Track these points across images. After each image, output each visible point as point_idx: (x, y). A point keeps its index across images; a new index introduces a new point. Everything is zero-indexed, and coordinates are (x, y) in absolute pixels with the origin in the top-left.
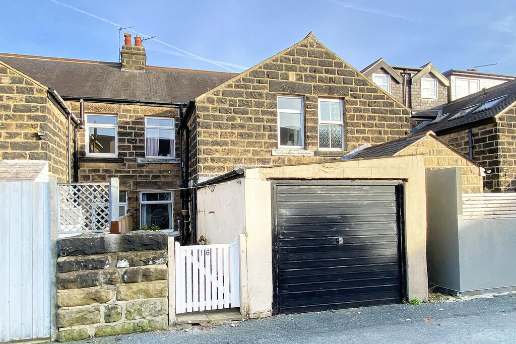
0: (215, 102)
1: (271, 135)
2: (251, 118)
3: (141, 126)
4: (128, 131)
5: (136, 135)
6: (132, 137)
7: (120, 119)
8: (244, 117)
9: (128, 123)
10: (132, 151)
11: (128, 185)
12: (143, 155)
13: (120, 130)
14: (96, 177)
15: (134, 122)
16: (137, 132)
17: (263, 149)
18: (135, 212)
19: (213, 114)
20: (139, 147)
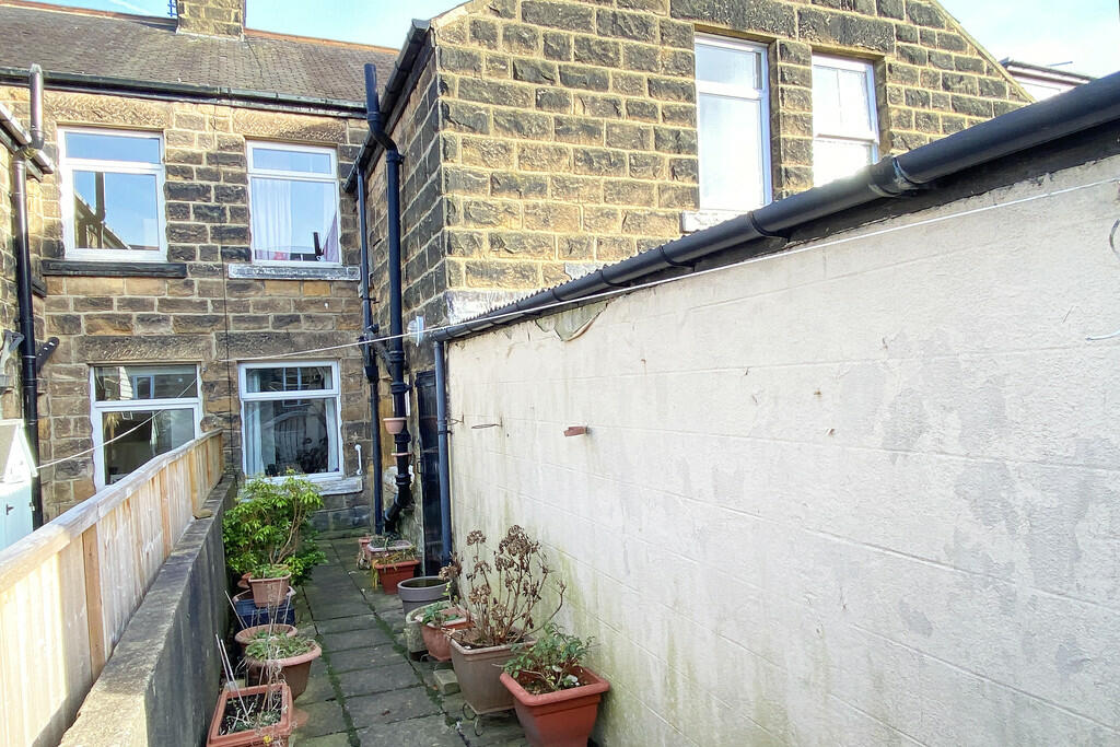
0: (500, 37)
1: (680, 162)
2: (615, 104)
3: (236, 170)
4: (197, 182)
5: (222, 194)
6: (209, 199)
7: (169, 147)
8: (594, 100)
9: (196, 159)
10: (210, 243)
11: (203, 344)
12: (245, 256)
13: (172, 179)
14: (100, 322)
15: (215, 156)
16: (223, 188)
17: (655, 208)
18: (227, 426)
19: (493, 80)
20: (230, 231)
